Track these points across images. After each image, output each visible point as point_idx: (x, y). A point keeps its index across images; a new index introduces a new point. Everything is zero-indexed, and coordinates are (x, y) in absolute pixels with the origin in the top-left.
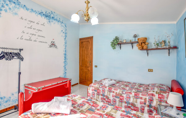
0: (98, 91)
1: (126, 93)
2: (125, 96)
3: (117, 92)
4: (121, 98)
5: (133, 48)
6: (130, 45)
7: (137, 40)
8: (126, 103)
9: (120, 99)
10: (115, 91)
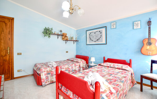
0: (52, 73)
1: (70, 65)
2: (70, 67)
3: (66, 68)
4: (69, 69)
5: (58, 38)
6: (56, 36)
7: (62, 34)
8: (72, 71)
9: (69, 71)
10: (65, 67)
